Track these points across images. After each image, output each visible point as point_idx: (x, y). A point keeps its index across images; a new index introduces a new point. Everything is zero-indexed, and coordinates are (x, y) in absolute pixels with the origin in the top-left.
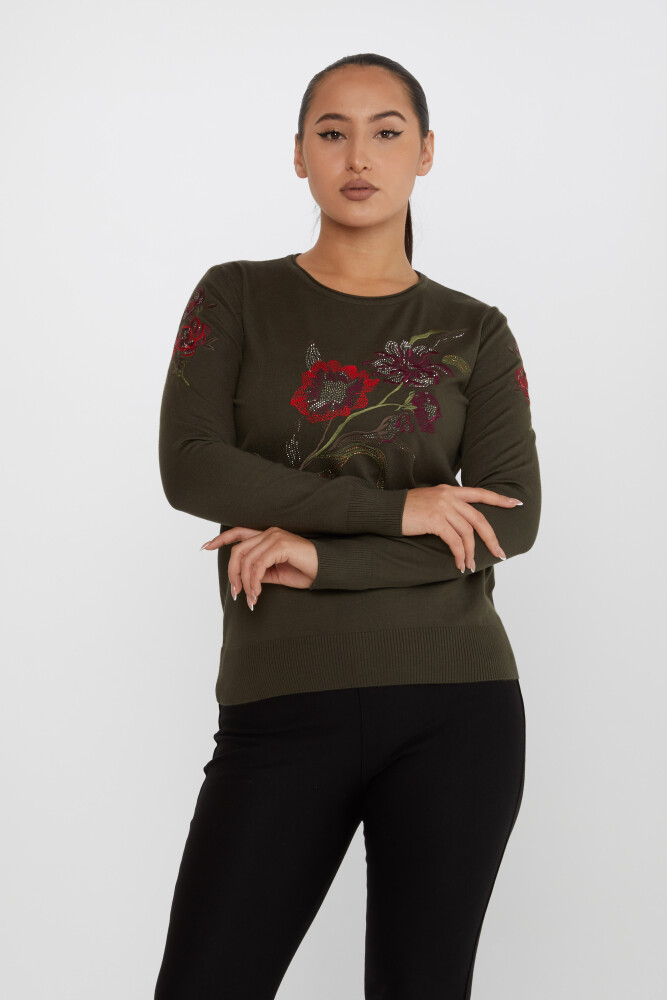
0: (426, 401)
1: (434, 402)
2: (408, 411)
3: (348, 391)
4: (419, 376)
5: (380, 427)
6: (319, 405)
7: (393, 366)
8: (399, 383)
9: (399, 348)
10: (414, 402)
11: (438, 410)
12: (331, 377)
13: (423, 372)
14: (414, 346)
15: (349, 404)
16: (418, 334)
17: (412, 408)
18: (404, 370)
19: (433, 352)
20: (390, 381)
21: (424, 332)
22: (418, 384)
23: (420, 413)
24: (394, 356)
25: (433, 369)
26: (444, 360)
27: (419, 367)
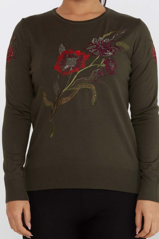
0: (109, 62)
1: (113, 61)
2: (102, 67)
3: (77, 61)
4: (106, 52)
5: (92, 75)
6: (65, 67)
7: (96, 48)
8: (98, 56)
9: (98, 41)
10: (104, 63)
11: (115, 65)
12: (70, 56)
13: (108, 50)
14: (104, 39)
15: (78, 67)
16: (106, 34)
17: (104, 65)
18: (100, 50)
19: (112, 41)
20: (94, 55)
21: (109, 32)
22: (106, 55)
23: (108, 67)
24: (96, 44)
25: (112, 48)
26: (116, 44)
27: (106, 48)
